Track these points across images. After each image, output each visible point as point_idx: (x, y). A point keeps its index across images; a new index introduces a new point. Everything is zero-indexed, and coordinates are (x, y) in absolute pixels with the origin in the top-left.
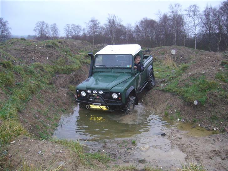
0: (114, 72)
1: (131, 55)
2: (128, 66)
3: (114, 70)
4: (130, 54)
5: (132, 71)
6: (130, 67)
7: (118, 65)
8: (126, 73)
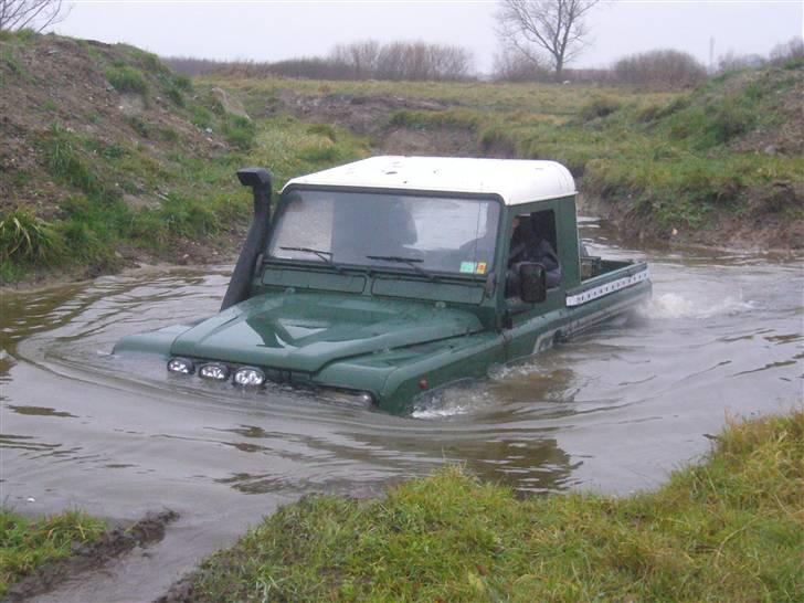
1: (495, 197)
2: (469, 268)
3: (381, 286)
6: (481, 272)
8: (450, 305)
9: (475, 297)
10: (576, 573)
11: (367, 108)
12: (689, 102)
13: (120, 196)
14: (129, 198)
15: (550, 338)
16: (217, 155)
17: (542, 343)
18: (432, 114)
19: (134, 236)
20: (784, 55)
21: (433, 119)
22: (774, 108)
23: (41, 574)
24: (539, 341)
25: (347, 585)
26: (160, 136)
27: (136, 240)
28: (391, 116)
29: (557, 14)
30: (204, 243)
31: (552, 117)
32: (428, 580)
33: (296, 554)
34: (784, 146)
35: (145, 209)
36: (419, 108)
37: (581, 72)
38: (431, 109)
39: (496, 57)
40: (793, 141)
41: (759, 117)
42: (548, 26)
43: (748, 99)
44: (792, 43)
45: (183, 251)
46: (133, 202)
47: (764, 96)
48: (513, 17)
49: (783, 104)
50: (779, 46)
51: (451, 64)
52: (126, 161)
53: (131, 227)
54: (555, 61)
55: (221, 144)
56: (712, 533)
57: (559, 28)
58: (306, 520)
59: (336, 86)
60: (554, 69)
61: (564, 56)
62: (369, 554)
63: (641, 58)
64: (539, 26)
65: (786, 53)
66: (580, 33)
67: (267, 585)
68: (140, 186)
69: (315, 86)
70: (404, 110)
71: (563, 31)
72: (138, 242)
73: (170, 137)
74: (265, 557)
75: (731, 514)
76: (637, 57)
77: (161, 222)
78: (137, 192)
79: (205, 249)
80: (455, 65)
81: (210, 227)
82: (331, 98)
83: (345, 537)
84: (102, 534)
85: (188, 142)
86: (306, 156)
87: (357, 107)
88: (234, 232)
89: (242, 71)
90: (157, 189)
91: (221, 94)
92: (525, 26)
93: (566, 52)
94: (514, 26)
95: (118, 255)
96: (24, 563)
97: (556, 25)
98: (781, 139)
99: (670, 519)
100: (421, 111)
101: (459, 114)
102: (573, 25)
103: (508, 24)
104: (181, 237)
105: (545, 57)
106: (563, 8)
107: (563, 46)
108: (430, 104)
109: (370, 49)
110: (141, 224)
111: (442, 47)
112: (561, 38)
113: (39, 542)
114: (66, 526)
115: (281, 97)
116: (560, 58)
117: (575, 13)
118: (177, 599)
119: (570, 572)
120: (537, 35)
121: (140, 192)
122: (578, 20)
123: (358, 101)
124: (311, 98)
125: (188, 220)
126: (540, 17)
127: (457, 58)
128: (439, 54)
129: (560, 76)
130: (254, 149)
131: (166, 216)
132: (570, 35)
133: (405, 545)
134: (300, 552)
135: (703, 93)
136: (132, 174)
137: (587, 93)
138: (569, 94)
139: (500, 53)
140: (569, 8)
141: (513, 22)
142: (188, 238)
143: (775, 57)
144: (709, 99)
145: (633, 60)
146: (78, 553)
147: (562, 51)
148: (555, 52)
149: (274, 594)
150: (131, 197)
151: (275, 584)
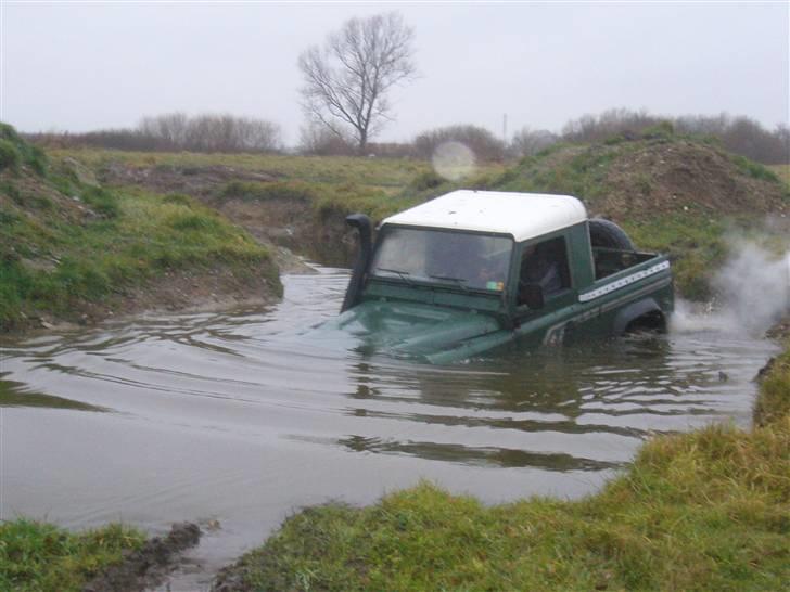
0: (437, 305)
1: (509, 236)
2: (494, 286)
3: (441, 298)
4: (508, 232)
5: (502, 306)
6: (500, 289)
7: (458, 277)
8: (481, 312)
9: (495, 306)
10: (560, 556)
11: (199, 179)
12: (518, 175)
13: (17, 259)
14: (25, 262)
15: (561, 328)
16: (89, 222)
17: (552, 333)
18: (266, 184)
19: (35, 297)
20: (576, 131)
21: (267, 190)
22: (599, 180)
23: (106, 575)
24: (549, 332)
25: (376, 573)
26: (35, 204)
27: (37, 302)
28: (224, 186)
29: (360, 90)
30: (100, 304)
31: (383, 189)
32: (437, 567)
33: (321, 551)
34: (611, 214)
35: (42, 273)
36: (251, 179)
37: (384, 146)
38: (263, 180)
39: (303, 131)
40: (618, 209)
41: (586, 188)
42: (352, 102)
43: (573, 172)
44: (582, 121)
45: (82, 312)
46: (30, 266)
47: (588, 169)
48: (318, 92)
49: (607, 176)
50: (570, 123)
51: (258, 136)
52: (18, 227)
53: (32, 289)
54: (359, 135)
55: (92, 212)
56: (657, 523)
57: (363, 103)
58: (318, 525)
59: (160, 158)
60: (358, 143)
61: (368, 130)
62: (383, 549)
63: (441, 131)
64: (344, 101)
65: (577, 129)
66: (383, 108)
67: (305, 577)
68: (34, 250)
69: (138, 158)
70: (237, 181)
71: (366, 106)
72: (40, 303)
73: (44, 204)
74: (296, 555)
75: (668, 509)
76: (438, 133)
77: (59, 284)
78: (33, 256)
79: (101, 310)
80: (263, 139)
81: (103, 289)
82: (163, 169)
83: (358, 536)
84: (145, 542)
85: (60, 210)
86: (172, 223)
87: (191, 178)
88: (124, 294)
89: (57, 142)
90: (49, 253)
91: (73, 164)
92: (330, 100)
93: (370, 126)
94: (319, 101)
95: (24, 316)
96: (91, 566)
97: (359, 101)
98: (607, 208)
99: (619, 514)
100: (254, 182)
101: (294, 185)
102: (376, 101)
103: (313, 99)
104: (78, 298)
105: (350, 131)
106: (366, 85)
107: (367, 121)
108: (261, 176)
109: (177, 121)
110: (41, 287)
111: (250, 120)
112: (364, 113)
113: (92, 550)
114: (113, 537)
115: (112, 168)
116: (363, 132)
117: (378, 90)
118: (235, 589)
119: (555, 556)
120: (342, 110)
121: (35, 256)
122: (381, 96)
123: (191, 172)
124: (141, 169)
125: (83, 282)
126: (344, 92)
127: (264, 131)
128: (247, 128)
129: (364, 149)
130: (121, 217)
131: (63, 277)
132: (374, 111)
133: (414, 539)
134: (324, 550)
135: (529, 166)
136: (25, 239)
137: (401, 166)
138: (383, 167)
139: (306, 126)
140: (372, 85)
141: (318, 97)
142: (86, 299)
143: (568, 132)
144: (535, 172)
145: (434, 135)
146: (129, 558)
147: (366, 126)
148: (359, 127)
149: (314, 583)
150: (28, 261)
151: (313, 574)
